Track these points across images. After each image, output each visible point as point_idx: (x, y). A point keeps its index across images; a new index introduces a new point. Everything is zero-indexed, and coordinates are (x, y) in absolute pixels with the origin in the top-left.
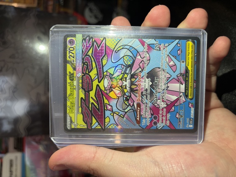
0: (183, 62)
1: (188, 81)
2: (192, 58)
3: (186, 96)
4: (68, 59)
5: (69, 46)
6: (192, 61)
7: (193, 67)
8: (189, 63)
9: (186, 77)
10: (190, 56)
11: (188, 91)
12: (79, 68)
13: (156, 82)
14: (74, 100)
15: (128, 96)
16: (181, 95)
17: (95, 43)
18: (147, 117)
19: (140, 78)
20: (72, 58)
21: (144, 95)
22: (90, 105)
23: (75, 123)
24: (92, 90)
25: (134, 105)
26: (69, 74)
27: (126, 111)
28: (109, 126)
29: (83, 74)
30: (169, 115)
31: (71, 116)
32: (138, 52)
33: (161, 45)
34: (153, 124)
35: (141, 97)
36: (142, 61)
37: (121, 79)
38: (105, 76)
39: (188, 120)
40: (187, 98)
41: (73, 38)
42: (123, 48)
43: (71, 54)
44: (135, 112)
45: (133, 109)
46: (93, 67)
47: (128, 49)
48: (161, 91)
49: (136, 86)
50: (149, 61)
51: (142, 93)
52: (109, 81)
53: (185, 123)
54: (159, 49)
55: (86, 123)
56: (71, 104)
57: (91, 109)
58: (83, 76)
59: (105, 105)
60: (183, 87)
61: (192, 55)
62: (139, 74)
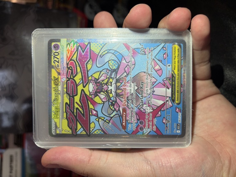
0: (169, 66)
1: (174, 85)
2: (178, 62)
3: (173, 101)
4: (53, 64)
5: (54, 51)
6: (178, 65)
7: (180, 70)
8: (175, 67)
9: (172, 81)
10: (176, 60)
11: (174, 95)
12: (64, 73)
13: (142, 86)
14: (59, 105)
15: (113, 101)
16: (167, 99)
17: (80, 48)
18: (133, 122)
19: (125, 83)
20: (57, 63)
21: (130, 99)
22: (75, 110)
23: (60, 129)
24: (77, 95)
25: (120, 110)
26: (54, 79)
27: (112, 116)
28: (94, 132)
29: (68, 79)
30: (155, 120)
31: (56, 121)
32: (123, 56)
33: (147, 49)
34: (139, 130)
35: (127, 101)
36: (127, 66)
37: (106, 84)
38: (90, 81)
39: (175, 125)
40: (174, 103)
41: (58, 43)
42: (107, 53)
43: (56, 59)
44: (121, 117)
45: (119, 115)
46: (78, 72)
47: (113, 54)
48: (147, 95)
49: (122, 91)
50: (134, 65)
51: (128, 97)
52: (94, 86)
53: (172, 129)
54: (144, 53)
55: (71, 129)
56: (56, 109)
57: (75, 114)
58: (67, 81)
59: (90, 110)
60: (169, 91)
61: (178, 59)
62: (124, 78)
